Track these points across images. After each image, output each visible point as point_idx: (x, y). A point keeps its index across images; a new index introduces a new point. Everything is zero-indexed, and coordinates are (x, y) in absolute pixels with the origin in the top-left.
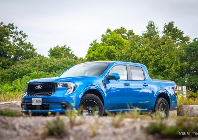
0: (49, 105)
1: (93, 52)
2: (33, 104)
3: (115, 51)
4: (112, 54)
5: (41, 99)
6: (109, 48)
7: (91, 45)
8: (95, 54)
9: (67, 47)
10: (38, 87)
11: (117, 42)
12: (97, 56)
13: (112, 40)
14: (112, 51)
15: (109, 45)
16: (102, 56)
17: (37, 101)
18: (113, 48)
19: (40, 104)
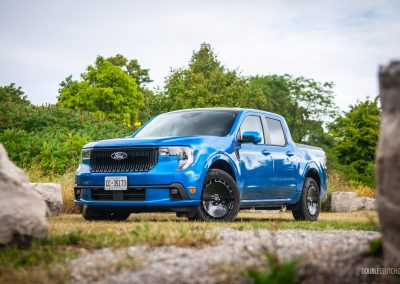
0: (144, 190)
1: (72, 98)
2: (106, 188)
3: (114, 96)
4: (108, 101)
5: (125, 178)
6: (101, 92)
7: (63, 84)
8: (77, 100)
9: (16, 87)
10: (118, 156)
11: (116, 80)
12: (80, 105)
13: (107, 78)
14: (107, 97)
15: (102, 86)
16: (90, 106)
17: (116, 182)
18: (109, 90)
19: (125, 188)
